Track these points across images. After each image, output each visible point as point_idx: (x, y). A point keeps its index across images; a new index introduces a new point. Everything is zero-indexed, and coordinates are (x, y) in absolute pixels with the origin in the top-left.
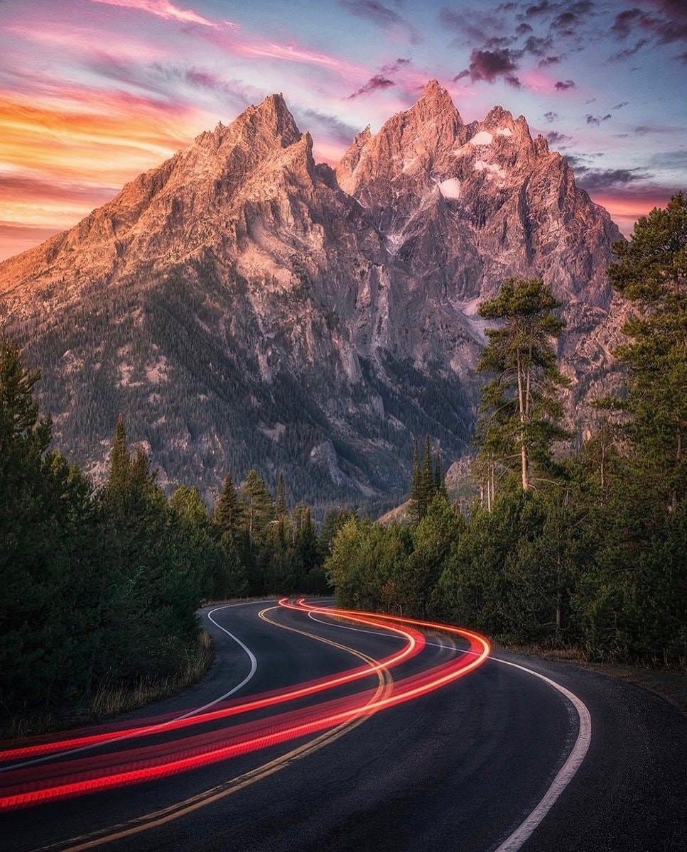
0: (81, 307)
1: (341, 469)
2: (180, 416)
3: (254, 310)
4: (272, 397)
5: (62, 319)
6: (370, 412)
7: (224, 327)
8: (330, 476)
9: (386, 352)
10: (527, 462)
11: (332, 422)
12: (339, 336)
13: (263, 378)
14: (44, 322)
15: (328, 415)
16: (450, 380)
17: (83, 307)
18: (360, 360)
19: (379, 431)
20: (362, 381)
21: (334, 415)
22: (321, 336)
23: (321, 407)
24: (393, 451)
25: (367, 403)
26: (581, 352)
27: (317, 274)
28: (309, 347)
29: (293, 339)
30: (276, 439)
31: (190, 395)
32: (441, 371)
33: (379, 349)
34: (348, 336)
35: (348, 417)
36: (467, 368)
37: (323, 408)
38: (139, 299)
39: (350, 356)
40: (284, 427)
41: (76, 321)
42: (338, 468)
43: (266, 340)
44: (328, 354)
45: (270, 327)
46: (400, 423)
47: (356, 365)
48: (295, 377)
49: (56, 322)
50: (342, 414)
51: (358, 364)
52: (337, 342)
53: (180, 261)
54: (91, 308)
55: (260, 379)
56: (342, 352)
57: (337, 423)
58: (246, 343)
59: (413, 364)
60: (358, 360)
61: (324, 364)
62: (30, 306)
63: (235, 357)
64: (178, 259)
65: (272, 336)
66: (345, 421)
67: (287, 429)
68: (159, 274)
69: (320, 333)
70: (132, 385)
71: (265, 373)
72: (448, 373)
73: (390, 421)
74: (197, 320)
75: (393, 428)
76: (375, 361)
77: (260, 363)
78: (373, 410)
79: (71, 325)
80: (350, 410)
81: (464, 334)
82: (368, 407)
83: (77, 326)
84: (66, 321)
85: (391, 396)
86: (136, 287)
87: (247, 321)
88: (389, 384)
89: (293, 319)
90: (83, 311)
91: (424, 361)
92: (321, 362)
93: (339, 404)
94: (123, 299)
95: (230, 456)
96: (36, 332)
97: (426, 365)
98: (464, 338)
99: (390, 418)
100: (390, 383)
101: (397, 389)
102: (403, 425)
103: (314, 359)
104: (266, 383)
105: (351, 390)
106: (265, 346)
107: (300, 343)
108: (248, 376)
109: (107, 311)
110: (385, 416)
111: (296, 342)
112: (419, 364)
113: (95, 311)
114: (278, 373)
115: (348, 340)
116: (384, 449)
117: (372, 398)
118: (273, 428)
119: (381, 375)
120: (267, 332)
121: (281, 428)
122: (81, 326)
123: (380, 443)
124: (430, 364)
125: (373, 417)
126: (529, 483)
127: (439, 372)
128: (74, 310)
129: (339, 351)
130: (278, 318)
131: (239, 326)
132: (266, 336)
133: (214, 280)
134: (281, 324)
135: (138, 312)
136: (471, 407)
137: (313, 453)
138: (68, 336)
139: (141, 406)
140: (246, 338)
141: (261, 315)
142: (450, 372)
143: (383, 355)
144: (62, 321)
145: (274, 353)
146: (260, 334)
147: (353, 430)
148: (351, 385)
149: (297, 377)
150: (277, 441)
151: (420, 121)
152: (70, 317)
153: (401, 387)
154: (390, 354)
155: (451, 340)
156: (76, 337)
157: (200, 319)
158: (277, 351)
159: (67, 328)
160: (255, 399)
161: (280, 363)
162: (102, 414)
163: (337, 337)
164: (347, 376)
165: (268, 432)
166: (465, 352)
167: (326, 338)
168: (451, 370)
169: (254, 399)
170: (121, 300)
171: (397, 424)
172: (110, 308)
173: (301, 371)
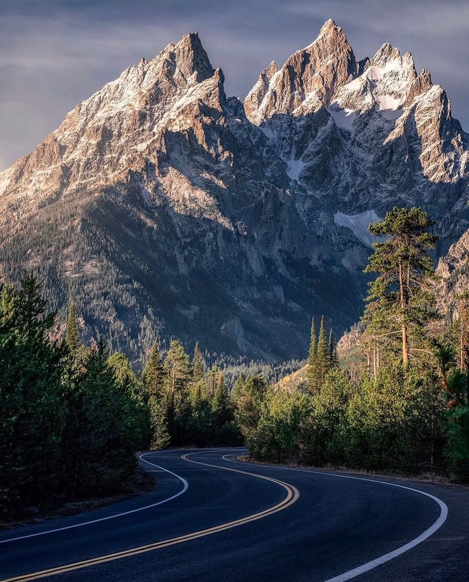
0: (38, 216)
1: (247, 339)
2: (109, 299)
3: (173, 221)
4: (188, 286)
5: (26, 225)
6: (272, 297)
7: (147, 234)
8: (237, 345)
9: (286, 253)
10: (407, 337)
11: (239, 305)
12: (245, 241)
13: (180, 271)
14: (13, 227)
15: (236, 299)
16: (341, 274)
17: (40, 217)
18: (263, 258)
19: (279, 311)
20: (265, 274)
21: (241, 299)
22: (230, 241)
23: (230, 293)
24: (292, 326)
25: (270, 291)
26: (452, 253)
27: (227, 194)
28: (220, 248)
29: (206, 243)
30: (192, 317)
31: (118, 284)
32: (333, 267)
33: (280, 251)
34: (254, 241)
35: (254, 302)
36: (356, 265)
37: (232, 294)
38: (77, 211)
39: (255, 256)
40: (198, 308)
41: (35, 228)
42: (244, 338)
43: (183, 243)
44: (236, 254)
45: (187, 233)
46: (298, 306)
47: (260, 262)
48: (207, 271)
49: (22, 228)
50: (248, 298)
51: (263, 262)
52: (244, 245)
53: (108, 183)
54: (45, 218)
55: (178, 272)
56: (249, 253)
57: (244, 305)
58: (165, 245)
59: (310, 262)
60: (262, 259)
61: (233, 261)
62: (4, 216)
63: (157, 256)
64: (106, 181)
65: (188, 240)
66: (251, 304)
67: (201, 310)
68: (91, 193)
69: (230, 239)
70: (73, 276)
71: (182, 268)
72: (339, 269)
73: (289, 304)
74: (124, 227)
75: (292, 309)
76: (277, 259)
77: (178, 260)
78: (275, 296)
79: (32, 230)
80: (255, 296)
81: (353, 240)
82: (270, 294)
83: (36, 231)
84: (28, 227)
85: (290, 285)
86: (76, 202)
87: (167, 229)
88: (289, 277)
89: (206, 228)
90: (40, 220)
91: (319, 260)
92: (230, 260)
93: (246, 291)
94: (67, 211)
95: (151, 329)
96: (8, 235)
97: (320, 262)
98: (354, 243)
99: (289, 302)
100: (289, 275)
101: (295, 280)
102: (300, 307)
103: (225, 257)
104: (184, 276)
105: (256, 281)
106: (183, 248)
107: (212, 246)
108: (167, 270)
109: (56, 220)
110: (285, 300)
111: (209, 245)
112: (314, 262)
113: (49, 220)
114: (193, 268)
115: (254, 244)
116: (284, 325)
117: (274, 287)
118: (189, 308)
119: (282, 270)
120: (184, 238)
121: (195, 309)
122: (38, 231)
123: (280, 321)
124: (324, 261)
125: (275, 301)
126: (408, 353)
127: (332, 268)
128: (34, 219)
129: (246, 252)
130: (194, 227)
131: (160, 232)
132: (183, 240)
133: (138, 198)
134: (197, 231)
135: (77, 221)
136: (360, 294)
137: (223, 328)
138: (30, 239)
139: (78, 292)
140: (166, 241)
141: (179, 225)
142: (341, 269)
143: (284, 255)
144: (26, 227)
145: (190, 252)
146: (179, 239)
147: (257, 310)
148: (256, 277)
149: (209, 271)
150: (192, 318)
151: (318, 58)
152: (31, 225)
153: (299, 279)
154: (290, 254)
155: (343, 244)
156: (36, 239)
157: (127, 227)
158: (193, 252)
159: (29, 233)
160: (174, 287)
161: (196, 261)
162: (53, 298)
163: (244, 242)
164: (253, 271)
165: (185, 312)
166: (355, 253)
167: (235, 242)
168: (342, 266)
169: (172, 288)
170: (66, 212)
171: (294, 306)
172: (58, 218)
173: (213, 266)
